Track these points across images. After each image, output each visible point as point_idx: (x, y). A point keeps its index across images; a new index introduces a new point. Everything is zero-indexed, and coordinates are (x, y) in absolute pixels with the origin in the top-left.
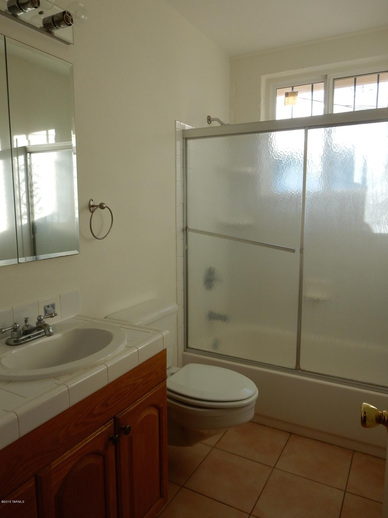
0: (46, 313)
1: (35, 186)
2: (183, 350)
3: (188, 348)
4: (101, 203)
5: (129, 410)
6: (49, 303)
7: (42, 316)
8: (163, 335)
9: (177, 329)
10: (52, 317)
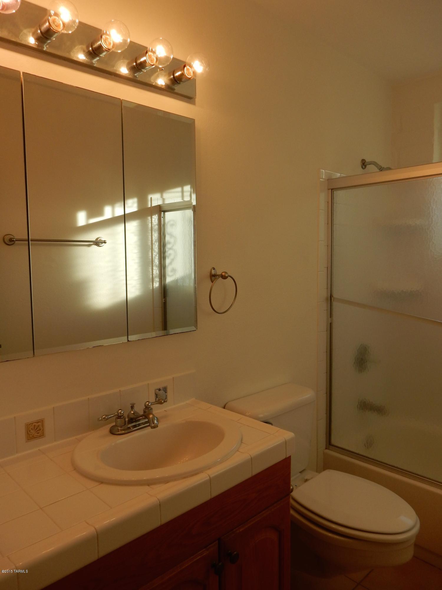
0: (157, 397)
1: (168, 246)
2: (324, 447)
3: (331, 445)
4: (223, 272)
5: (238, 531)
6: (161, 386)
7: (151, 402)
8: (286, 440)
10: (161, 403)
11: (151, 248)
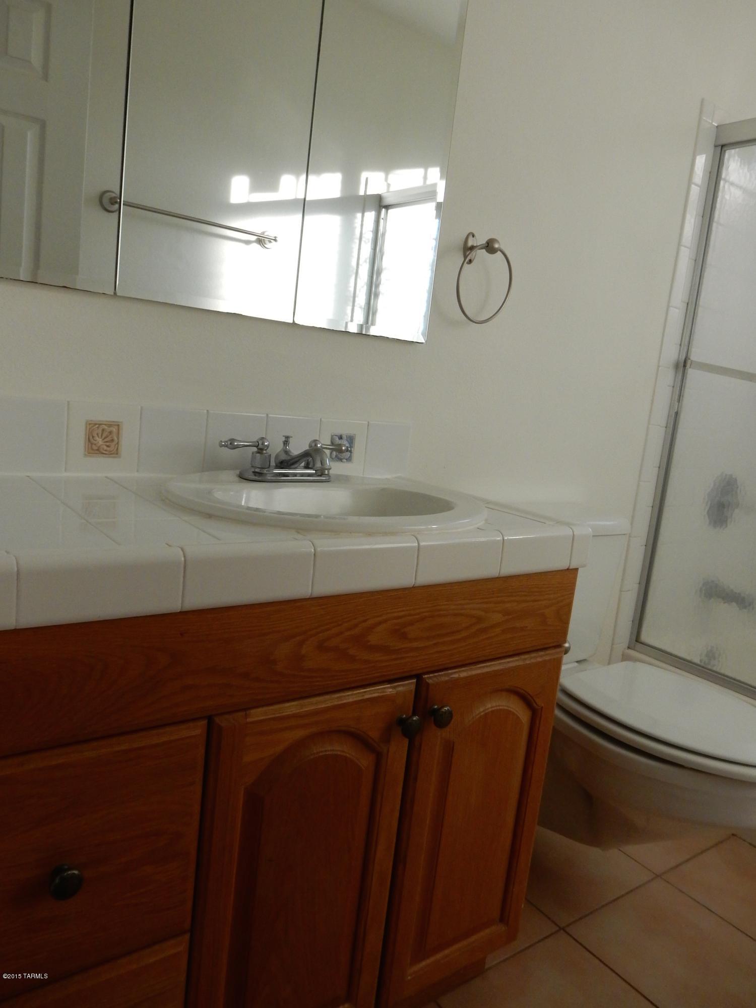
2: (626, 645)
3: (641, 643)
4: (490, 239)
5: (456, 676)
6: (345, 432)
7: (320, 443)
8: (575, 533)
9: (621, 591)
11: (355, 271)
